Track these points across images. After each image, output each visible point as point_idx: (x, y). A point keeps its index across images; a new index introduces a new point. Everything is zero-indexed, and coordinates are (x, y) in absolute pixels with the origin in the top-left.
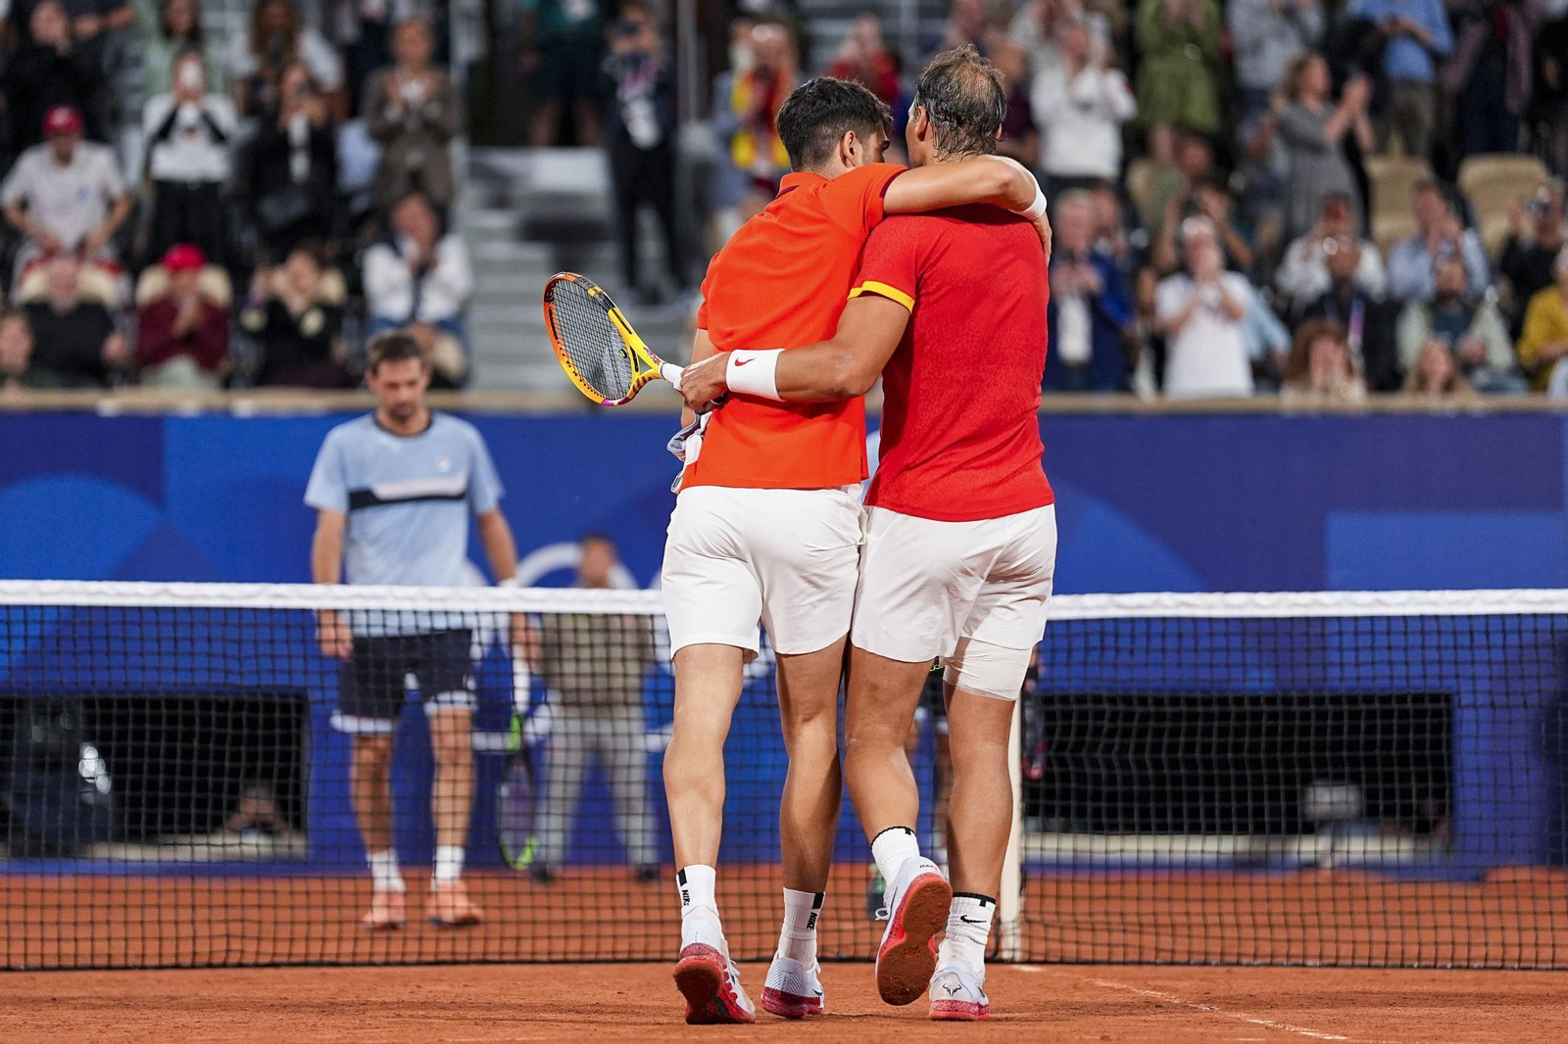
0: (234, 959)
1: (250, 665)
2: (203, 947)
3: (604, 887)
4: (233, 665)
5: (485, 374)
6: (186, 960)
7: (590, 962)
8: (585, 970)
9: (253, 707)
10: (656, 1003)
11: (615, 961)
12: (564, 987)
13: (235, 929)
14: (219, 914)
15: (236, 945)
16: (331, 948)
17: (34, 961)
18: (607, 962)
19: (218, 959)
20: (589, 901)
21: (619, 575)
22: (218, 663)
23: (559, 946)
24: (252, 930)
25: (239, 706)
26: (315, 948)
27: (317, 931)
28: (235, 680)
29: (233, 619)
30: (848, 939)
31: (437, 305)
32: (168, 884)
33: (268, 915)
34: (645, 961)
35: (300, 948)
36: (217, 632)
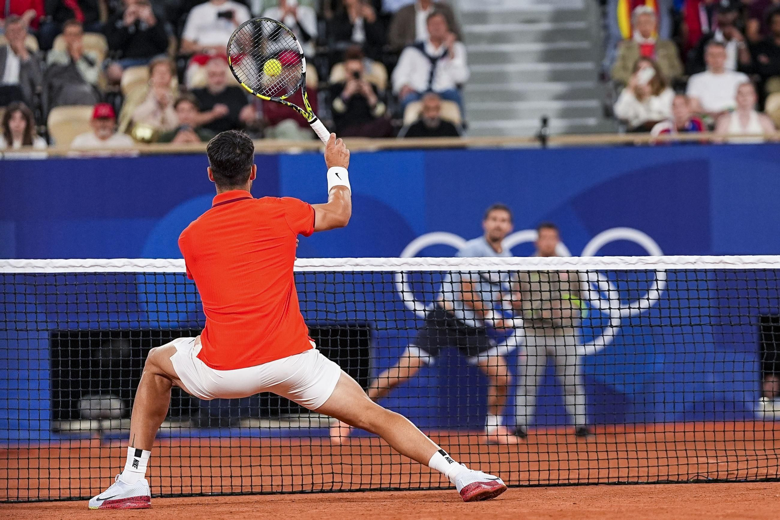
0: (337, 487)
1: (341, 308)
2: (318, 480)
3: (561, 440)
4: (331, 308)
5: (473, 125)
6: (308, 488)
7: (554, 485)
8: (552, 492)
9: (344, 333)
10: (597, 509)
11: (570, 485)
12: (540, 501)
13: (338, 469)
14: (327, 460)
15: (337, 478)
16: (396, 479)
17: (217, 490)
18: (565, 485)
19: (327, 487)
20: (553, 448)
21: (561, 248)
22: (321, 307)
23: (535, 476)
24: (347, 469)
25: (335, 332)
26: (386, 480)
27: (386, 469)
28: (332, 316)
29: (330, 279)
30: (713, 468)
31: (443, 83)
32: (296, 442)
33: (357, 460)
34: (588, 484)
35: (376, 480)
36: (320, 288)
